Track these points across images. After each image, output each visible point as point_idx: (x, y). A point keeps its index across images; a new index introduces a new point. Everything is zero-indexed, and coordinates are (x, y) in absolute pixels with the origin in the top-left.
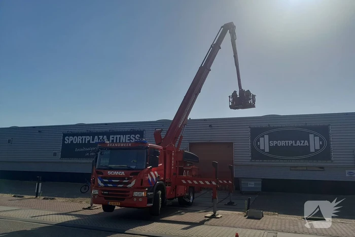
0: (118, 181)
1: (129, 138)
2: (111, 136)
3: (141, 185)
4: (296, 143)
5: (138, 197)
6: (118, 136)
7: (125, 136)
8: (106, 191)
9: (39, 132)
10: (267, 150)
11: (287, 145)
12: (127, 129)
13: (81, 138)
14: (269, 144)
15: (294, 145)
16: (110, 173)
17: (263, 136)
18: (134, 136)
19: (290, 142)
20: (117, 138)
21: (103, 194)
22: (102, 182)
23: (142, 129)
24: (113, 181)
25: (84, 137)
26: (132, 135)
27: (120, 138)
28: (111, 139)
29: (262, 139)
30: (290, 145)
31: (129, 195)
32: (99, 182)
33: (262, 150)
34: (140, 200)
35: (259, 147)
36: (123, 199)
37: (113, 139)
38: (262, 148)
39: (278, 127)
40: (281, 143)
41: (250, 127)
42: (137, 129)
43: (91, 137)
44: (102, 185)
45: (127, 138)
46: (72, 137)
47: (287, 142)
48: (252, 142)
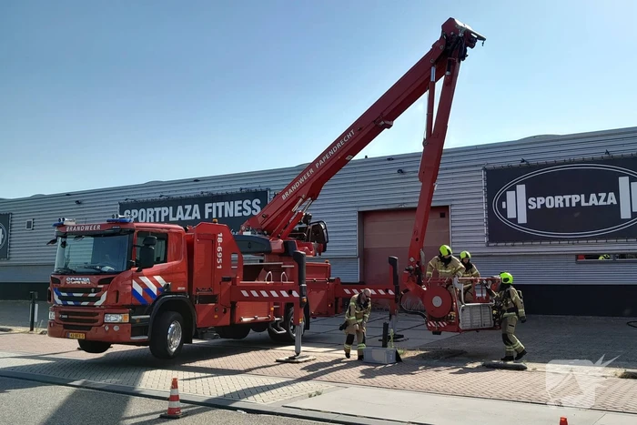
0: (81, 295)
1: (240, 208)
2: (207, 205)
3: (117, 301)
4: (587, 200)
5: (112, 325)
6: (220, 205)
7: (232, 203)
8: (65, 313)
9: (78, 202)
10: (523, 219)
11: (568, 205)
12: (235, 189)
13: (152, 213)
14: (528, 204)
15: (583, 204)
16: (70, 280)
17: (513, 188)
18: (249, 203)
19: (575, 198)
20: (217, 208)
21: (61, 319)
22: (60, 297)
23: (264, 186)
24: (75, 295)
25: (157, 210)
26: (246, 201)
27: (223, 207)
28: (207, 211)
29: (510, 195)
30: (574, 205)
31: (97, 321)
32: (56, 297)
33: (511, 220)
34: (116, 328)
35: (504, 212)
36: (89, 328)
37: (210, 210)
38: (511, 214)
39: (547, 165)
40: (555, 202)
41: (485, 169)
42: (254, 186)
43: (171, 208)
44: (59, 302)
45: (238, 208)
46: (136, 211)
47: (567, 197)
48: (489, 204)
